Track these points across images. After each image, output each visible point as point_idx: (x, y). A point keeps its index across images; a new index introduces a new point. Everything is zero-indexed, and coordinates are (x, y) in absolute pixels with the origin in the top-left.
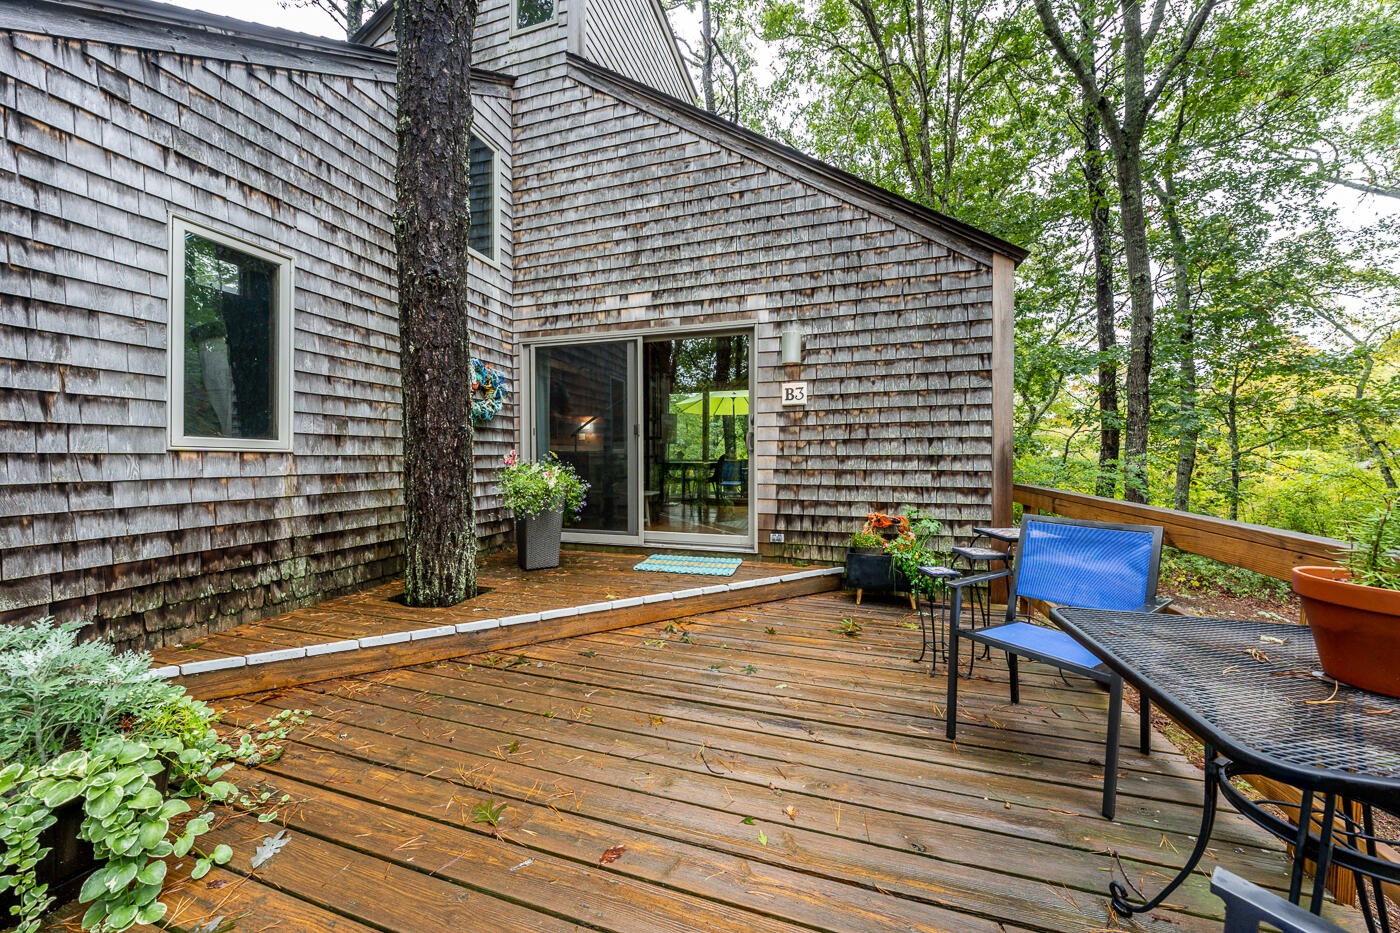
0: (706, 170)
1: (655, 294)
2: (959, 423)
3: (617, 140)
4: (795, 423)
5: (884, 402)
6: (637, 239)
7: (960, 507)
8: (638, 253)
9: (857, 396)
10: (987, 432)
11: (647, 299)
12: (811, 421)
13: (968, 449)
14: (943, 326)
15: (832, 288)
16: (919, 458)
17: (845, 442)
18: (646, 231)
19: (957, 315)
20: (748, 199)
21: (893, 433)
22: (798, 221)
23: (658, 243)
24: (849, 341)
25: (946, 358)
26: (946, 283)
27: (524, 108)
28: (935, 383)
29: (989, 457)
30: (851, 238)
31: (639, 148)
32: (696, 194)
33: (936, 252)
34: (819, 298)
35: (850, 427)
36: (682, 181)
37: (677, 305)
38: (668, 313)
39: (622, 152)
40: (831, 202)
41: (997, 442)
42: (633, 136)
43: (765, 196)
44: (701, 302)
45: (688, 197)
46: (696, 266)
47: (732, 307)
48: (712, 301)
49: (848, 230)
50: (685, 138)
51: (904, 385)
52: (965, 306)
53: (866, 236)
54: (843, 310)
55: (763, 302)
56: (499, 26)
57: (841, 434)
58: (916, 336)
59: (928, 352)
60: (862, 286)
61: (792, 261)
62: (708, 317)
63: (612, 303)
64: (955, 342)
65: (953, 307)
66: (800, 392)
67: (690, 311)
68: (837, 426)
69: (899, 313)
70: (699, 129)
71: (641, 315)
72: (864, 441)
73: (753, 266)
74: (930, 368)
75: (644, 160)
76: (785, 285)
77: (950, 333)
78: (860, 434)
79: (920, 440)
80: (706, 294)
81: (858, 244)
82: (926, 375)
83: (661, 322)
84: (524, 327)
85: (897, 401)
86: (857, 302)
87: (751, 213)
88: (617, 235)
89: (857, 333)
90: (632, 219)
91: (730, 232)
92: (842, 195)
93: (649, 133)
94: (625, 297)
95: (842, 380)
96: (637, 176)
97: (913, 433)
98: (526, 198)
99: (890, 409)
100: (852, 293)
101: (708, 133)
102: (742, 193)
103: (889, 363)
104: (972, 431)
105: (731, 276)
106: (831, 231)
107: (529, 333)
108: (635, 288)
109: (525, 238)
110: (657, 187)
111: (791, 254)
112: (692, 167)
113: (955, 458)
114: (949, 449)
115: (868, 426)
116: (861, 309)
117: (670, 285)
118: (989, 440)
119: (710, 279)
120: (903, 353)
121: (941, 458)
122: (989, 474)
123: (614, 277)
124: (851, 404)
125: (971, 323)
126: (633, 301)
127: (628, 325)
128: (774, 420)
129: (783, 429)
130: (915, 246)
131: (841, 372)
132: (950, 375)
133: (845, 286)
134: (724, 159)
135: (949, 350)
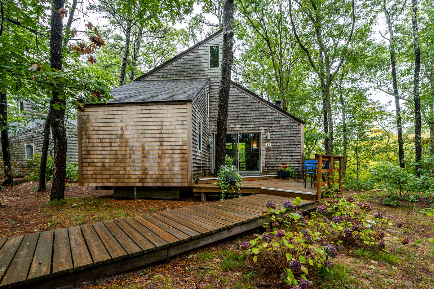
0: (252, 103)
1: (241, 125)
2: (296, 150)
3: (234, 94)
4: (269, 150)
5: (284, 146)
6: (238, 114)
7: (296, 164)
8: (238, 117)
9: (279, 145)
10: (300, 151)
11: (240, 126)
12: (271, 150)
13: (297, 154)
14: (293, 134)
15: (275, 126)
16: (289, 156)
17: (277, 153)
18: (239, 113)
19: (295, 132)
20: (260, 109)
21: (285, 152)
22: (269, 114)
23: (242, 115)
24: (278, 136)
25: (294, 139)
26: (293, 127)
27: (212, 85)
28: (292, 143)
29: (300, 155)
30: (278, 118)
31: (238, 97)
32: (250, 107)
33: (292, 122)
34: (272, 128)
35: (278, 151)
36: (247, 104)
37: (246, 127)
38: (244, 129)
39: (234, 97)
40: (275, 111)
41: (301, 153)
42: (237, 94)
43: (263, 109)
44: (251, 127)
45: (248, 107)
46: (250, 120)
47: (257, 128)
48: (253, 127)
49: (277, 117)
50: (247, 96)
51: (287, 144)
52: (296, 131)
53: (281, 118)
54: (277, 130)
55: (263, 128)
56: (206, 66)
57: (277, 152)
58: (289, 135)
59: (291, 138)
60: (280, 126)
61: (268, 121)
62: (252, 130)
63: (232, 126)
64: (295, 137)
65: (294, 131)
66: (269, 144)
67: (249, 129)
68: (276, 150)
69: (286, 131)
70: (250, 95)
71: (239, 129)
72: (280, 153)
73: (261, 121)
74: (291, 141)
75: (239, 99)
76: (267, 125)
77: (294, 135)
78: (280, 152)
79: (289, 153)
80: (252, 126)
81: (279, 119)
82: (290, 142)
83: (242, 130)
84: (212, 130)
85: (286, 146)
86: (279, 129)
87: (260, 112)
88: (233, 113)
89: (279, 134)
90: (237, 110)
91: (257, 115)
92: (277, 111)
93: (240, 94)
94: (235, 125)
95: (277, 142)
96: (238, 102)
97: (289, 152)
98: (213, 103)
99: (285, 148)
100: (278, 128)
101: (252, 96)
102: (259, 108)
103: (284, 140)
104: (298, 151)
105: (256, 123)
106: (275, 116)
107: (213, 131)
108: (237, 124)
109: (213, 111)
110: (242, 105)
111: (268, 120)
112: (249, 102)
113: (295, 156)
114: (294, 154)
115: (281, 150)
116: (280, 130)
117: (245, 124)
118: (300, 153)
119: (253, 123)
120: (287, 138)
121: (293, 156)
122: (300, 158)
123: (233, 121)
124: (278, 147)
125: (297, 134)
126: (237, 126)
127: (236, 131)
128: (265, 149)
129: (266, 151)
130: (289, 120)
131: (277, 141)
132: (294, 142)
133: (277, 126)
134: (255, 101)
135: (294, 138)
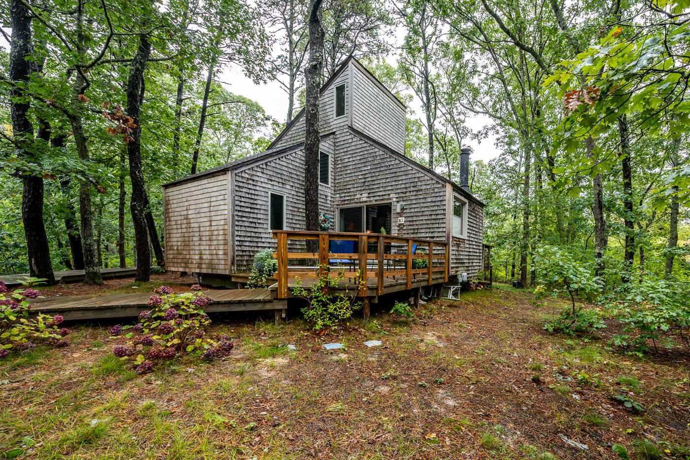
0: (381, 159)
1: (369, 194)
2: (438, 228)
3: (360, 150)
4: (402, 228)
5: (422, 222)
6: (364, 178)
7: (438, 250)
8: (365, 182)
9: (415, 221)
10: (444, 230)
11: (366, 195)
12: (405, 228)
13: (440, 234)
14: (435, 202)
15: (410, 192)
16: (429, 237)
17: (413, 233)
18: (367, 176)
19: (438, 199)
20: (391, 167)
21: (423, 231)
22: (402, 173)
23: (370, 179)
24: (414, 206)
25: (436, 210)
26: (436, 190)
27: (338, 140)
28: (433, 217)
29: (445, 236)
30: (415, 178)
31: (366, 152)
32: (379, 166)
33: (434, 182)
34: (407, 194)
35: (414, 229)
36: (376, 162)
37: (374, 196)
38: (372, 199)
39: (361, 154)
40: (410, 168)
41: (446, 232)
42: (364, 149)
43: (395, 166)
44: (379, 196)
45: (377, 166)
46: (378, 186)
47: (387, 197)
48: (382, 195)
49: (414, 176)
50: (376, 150)
51: (426, 218)
52: (440, 196)
53: (418, 178)
54: (413, 198)
55: (394, 195)
56: (331, 116)
57: (412, 231)
58: (429, 204)
59: (432, 209)
60: (417, 191)
61: (401, 184)
62: (381, 200)
63: (358, 196)
64: (438, 206)
65: (437, 196)
66: (402, 220)
67: (377, 198)
68: (411, 229)
69: (425, 198)
70: (380, 148)
71: (365, 199)
72: (417, 233)
73: (392, 186)
74: (432, 213)
75: (366, 156)
76: (399, 191)
77: (437, 204)
78: (416, 231)
79: (430, 232)
80: (381, 194)
81: (416, 180)
82: (431, 215)
83: (370, 201)
84: (337, 203)
85: (425, 222)
86: (416, 195)
87: (392, 171)
88: (360, 177)
89: (416, 204)
90: (363, 173)
91: (387, 176)
92: (413, 166)
93: (368, 148)
94: (361, 194)
95: (412, 216)
96: (365, 160)
97: (428, 230)
98: (338, 166)
99: (423, 224)
100: (415, 193)
101: (382, 149)
102: (389, 166)
103: (423, 212)
104: (441, 230)
105: (387, 189)
106: (410, 176)
107: (338, 205)
108: (364, 192)
109: (337, 178)
110: (369, 163)
111: (401, 182)
112: (378, 158)
113: (437, 237)
114: (436, 235)
115: (418, 229)
116: (417, 197)
117: (372, 191)
118: (445, 232)
119: (382, 189)
120: (426, 209)
121: (434, 237)
123: (359, 189)
124: (414, 223)
125: (441, 201)
126: (364, 195)
127: (362, 202)
128: (397, 228)
129: (398, 230)
130: (429, 180)
131: (412, 215)
132: (437, 215)
133: (413, 191)
134: (386, 156)
135: (436, 208)
